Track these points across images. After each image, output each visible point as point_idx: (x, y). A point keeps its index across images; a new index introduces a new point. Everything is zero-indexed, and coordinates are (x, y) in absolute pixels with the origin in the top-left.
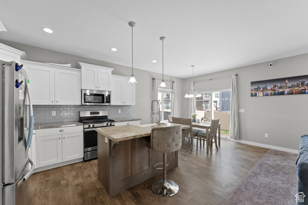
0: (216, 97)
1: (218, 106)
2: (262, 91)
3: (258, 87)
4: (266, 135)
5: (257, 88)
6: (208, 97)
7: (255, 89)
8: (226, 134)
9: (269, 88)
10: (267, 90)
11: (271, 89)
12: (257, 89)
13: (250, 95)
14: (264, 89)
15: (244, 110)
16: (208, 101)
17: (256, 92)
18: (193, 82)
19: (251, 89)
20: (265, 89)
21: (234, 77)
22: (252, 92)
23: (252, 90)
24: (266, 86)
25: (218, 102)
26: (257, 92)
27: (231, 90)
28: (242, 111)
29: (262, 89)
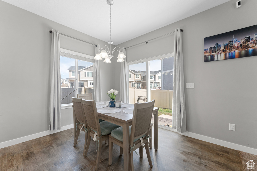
0: (158, 79)
1: (160, 87)
2: (223, 51)
3: (217, 44)
4: (232, 127)
5: (214, 47)
6: (152, 79)
7: (211, 48)
8: (167, 113)
9: (236, 45)
10: (232, 48)
11: (239, 45)
12: (214, 50)
13: (203, 59)
14: (226, 46)
15: (193, 84)
16: (153, 82)
17: (212, 54)
18: (124, 48)
19: (205, 50)
20: (228, 47)
21: (178, 33)
22: (207, 54)
23: (206, 52)
24: (230, 42)
25: (160, 83)
26: (214, 54)
27: (173, 55)
28: (190, 86)
29: (222, 48)
